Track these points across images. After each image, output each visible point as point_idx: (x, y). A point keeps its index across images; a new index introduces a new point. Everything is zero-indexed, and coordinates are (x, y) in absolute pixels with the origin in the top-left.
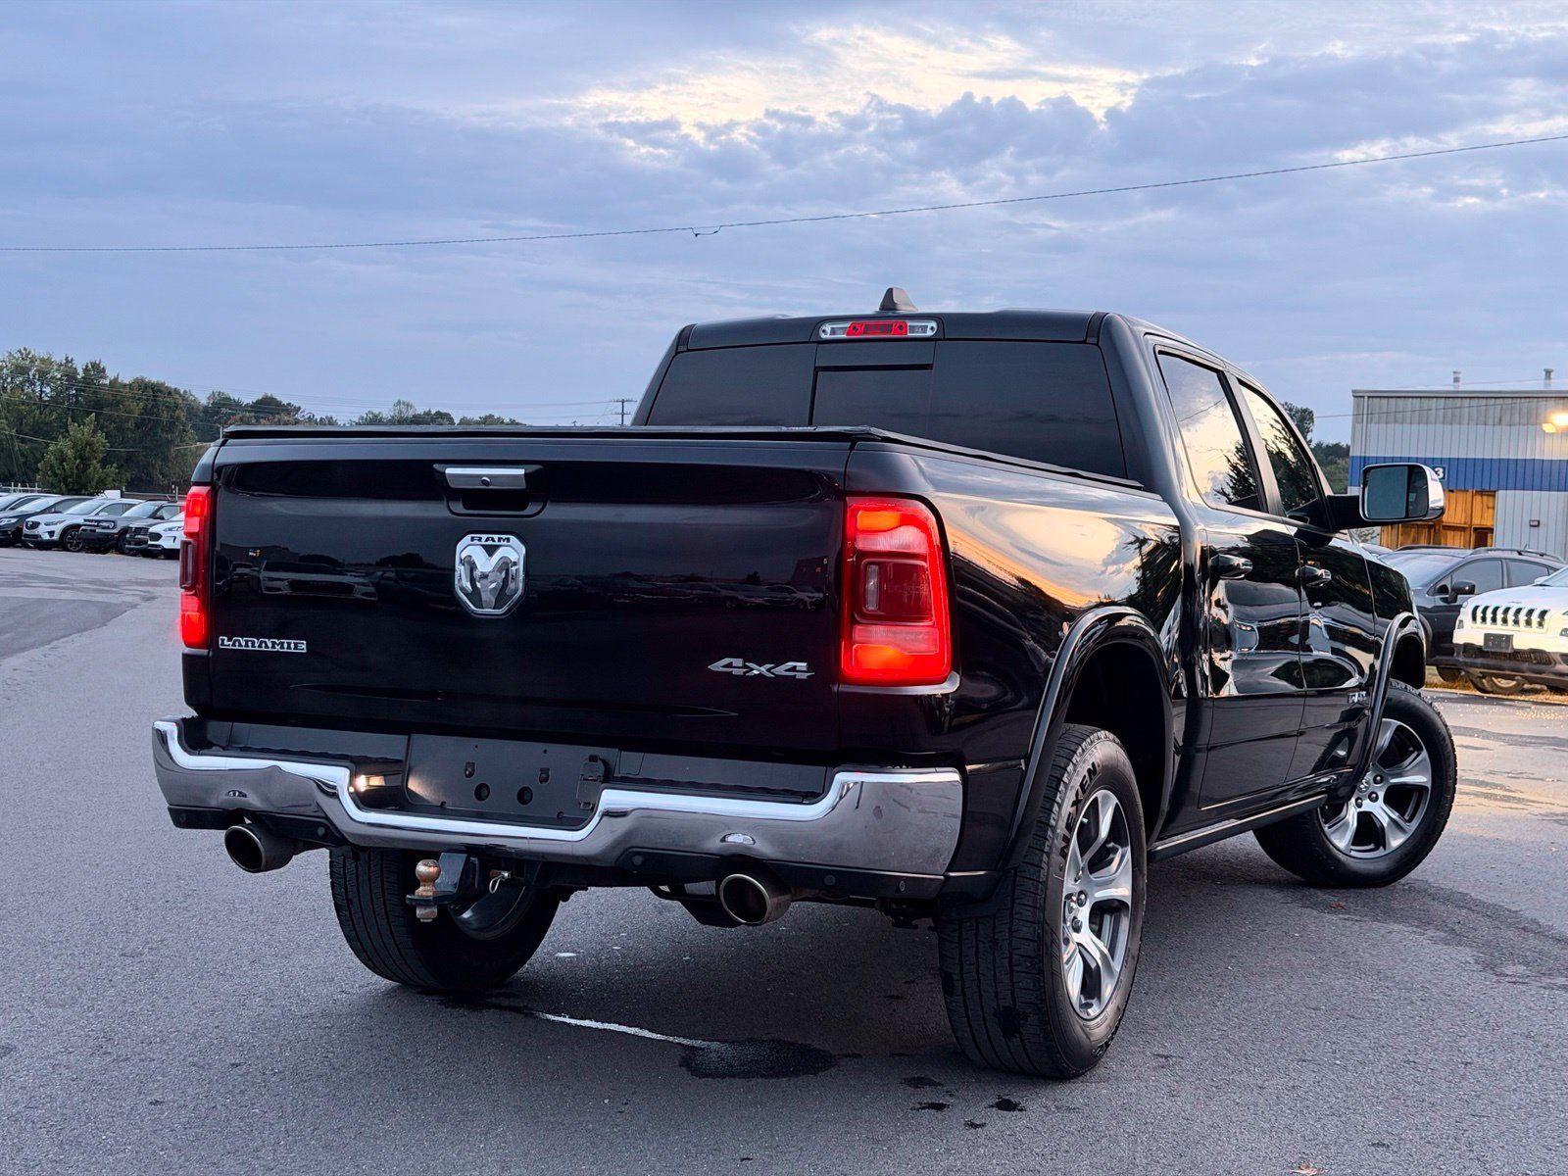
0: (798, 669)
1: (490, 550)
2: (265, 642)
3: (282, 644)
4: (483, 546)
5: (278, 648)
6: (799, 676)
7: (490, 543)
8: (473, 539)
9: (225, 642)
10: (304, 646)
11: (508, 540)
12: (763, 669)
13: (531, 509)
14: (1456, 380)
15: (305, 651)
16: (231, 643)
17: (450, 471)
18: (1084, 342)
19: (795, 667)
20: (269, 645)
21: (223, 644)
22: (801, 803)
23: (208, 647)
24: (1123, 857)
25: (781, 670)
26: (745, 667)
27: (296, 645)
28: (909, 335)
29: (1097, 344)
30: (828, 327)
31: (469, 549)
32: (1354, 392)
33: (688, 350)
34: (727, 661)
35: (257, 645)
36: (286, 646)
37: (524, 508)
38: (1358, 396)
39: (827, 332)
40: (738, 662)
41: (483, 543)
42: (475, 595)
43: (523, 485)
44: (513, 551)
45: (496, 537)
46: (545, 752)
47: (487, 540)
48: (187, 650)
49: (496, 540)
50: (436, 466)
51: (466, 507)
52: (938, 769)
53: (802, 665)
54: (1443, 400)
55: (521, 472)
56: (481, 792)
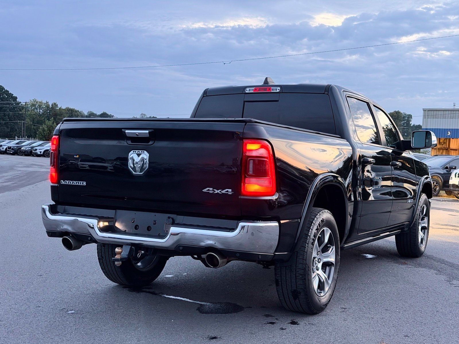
0: (229, 191)
1: (139, 155)
2: (74, 182)
3: (79, 183)
4: (137, 154)
5: (77, 184)
6: (229, 193)
7: (139, 153)
8: (134, 152)
9: (63, 182)
10: (85, 183)
11: (144, 152)
12: (219, 191)
13: (151, 143)
14: (454, 105)
15: (85, 185)
16: (64, 182)
17: (127, 131)
18: (324, 93)
19: (228, 191)
20: (75, 183)
21: (62, 183)
22: (229, 232)
23: (58, 183)
24: (332, 249)
25: (224, 192)
26: (213, 190)
27: (83, 183)
28: (272, 91)
29: (328, 94)
30: (248, 89)
31: (133, 155)
32: (423, 109)
33: (207, 96)
34: (208, 189)
35: (71, 183)
36: (80, 183)
37: (149, 142)
38: (424, 110)
39: (247, 91)
40: (211, 189)
41: (137, 153)
42: (134, 168)
43: (148, 136)
44: (145, 155)
45: (140, 151)
46: (155, 215)
47: (138, 152)
48: (52, 184)
49: (140, 152)
50: (123, 130)
51: (132, 142)
52: (271, 222)
53: (230, 190)
54: (450, 111)
55: (147, 132)
56: (136, 227)
